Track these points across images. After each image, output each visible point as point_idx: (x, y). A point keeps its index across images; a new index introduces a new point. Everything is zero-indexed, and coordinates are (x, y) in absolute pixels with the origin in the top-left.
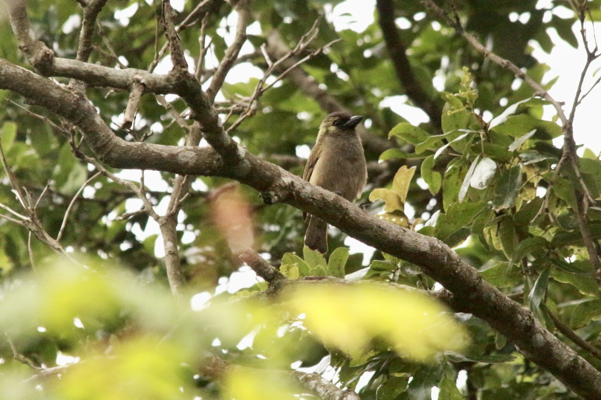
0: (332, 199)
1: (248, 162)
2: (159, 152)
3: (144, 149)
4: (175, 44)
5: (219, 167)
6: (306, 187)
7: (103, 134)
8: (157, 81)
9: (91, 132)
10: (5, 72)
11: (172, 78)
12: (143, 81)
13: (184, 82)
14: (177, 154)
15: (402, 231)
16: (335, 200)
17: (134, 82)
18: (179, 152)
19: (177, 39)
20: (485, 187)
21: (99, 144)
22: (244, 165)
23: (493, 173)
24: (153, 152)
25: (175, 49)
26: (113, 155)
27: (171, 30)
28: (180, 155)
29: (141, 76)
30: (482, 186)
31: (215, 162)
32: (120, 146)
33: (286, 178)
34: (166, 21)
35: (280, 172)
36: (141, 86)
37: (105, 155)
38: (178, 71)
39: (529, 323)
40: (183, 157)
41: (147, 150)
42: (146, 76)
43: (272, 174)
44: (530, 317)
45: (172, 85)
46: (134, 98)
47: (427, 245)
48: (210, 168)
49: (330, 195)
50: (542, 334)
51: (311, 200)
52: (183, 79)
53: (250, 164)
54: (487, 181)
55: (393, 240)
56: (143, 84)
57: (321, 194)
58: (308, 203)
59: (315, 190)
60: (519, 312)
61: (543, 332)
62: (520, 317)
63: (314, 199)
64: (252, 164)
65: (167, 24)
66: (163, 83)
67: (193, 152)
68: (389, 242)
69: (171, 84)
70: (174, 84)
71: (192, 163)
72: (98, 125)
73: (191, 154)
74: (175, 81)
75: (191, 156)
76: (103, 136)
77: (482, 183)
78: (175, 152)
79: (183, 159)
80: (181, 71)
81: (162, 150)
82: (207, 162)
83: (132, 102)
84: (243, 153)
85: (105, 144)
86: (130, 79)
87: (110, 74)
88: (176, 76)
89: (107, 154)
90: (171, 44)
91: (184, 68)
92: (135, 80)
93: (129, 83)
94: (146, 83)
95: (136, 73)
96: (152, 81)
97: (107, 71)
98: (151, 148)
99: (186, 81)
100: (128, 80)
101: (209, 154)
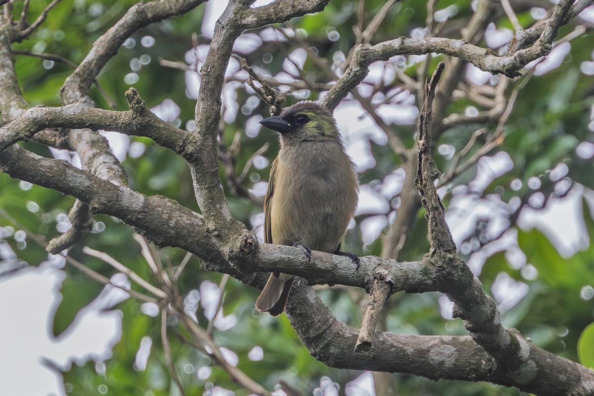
1: (532, 364)
2: (401, 346)
3: (379, 342)
4: (437, 216)
5: (490, 371)
7: (319, 318)
9: (300, 315)
10: (176, 223)
11: (431, 267)
12: (388, 279)
13: (449, 273)
14: (428, 351)
17: (375, 278)
18: (431, 346)
19: (440, 209)
21: (312, 334)
22: (528, 368)
24: (392, 346)
25: (436, 225)
26: (333, 350)
27: (432, 196)
28: (433, 351)
29: (386, 269)
31: (484, 362)
32: (343, 336)
33: (587, 382)
34: (424, 182)
35: (579, 374)
36: (387, 286)
37: (321, 349)
38: (440, 257)
40: (437, 355)
41: (383, 342)
42: (393, 270)
43: (568, 377)
45: (432, 279)
46: (375, 304)
48: (475, 370)
52: (447, 270)
53: (535, 366)
56: (390, 283)
64: (538, 365)
65: (425, 185)
66: (419, 277)
67: (451, 347)
69: (429, 278)
70: (435, 278)
71: (449, 362)
72: (312, 305)
73: (449, 350)
74: (436, 272)
75: (449, 352)
76: (319, 321)
78: (424, 347)
79: (436, 358)
80: (444, 258)
81: (405, 344)
82: (472, 361)
83: (373, 311)
84: (526, 351)
85: (322, 334)
86: (369, 273)
87: (340, 266)
88: (437, 265)
89: (324, 348)
90: (430, 217)
91: (450, 253)
92: (378, 276)
93: (366, 279)
94: (393, 282)
95: (379, 265)
96: (402, 276)
97: (336, 262)
98: (389, 339)
99: (452, 272)
100: (366, 274)
101: (475, 350)
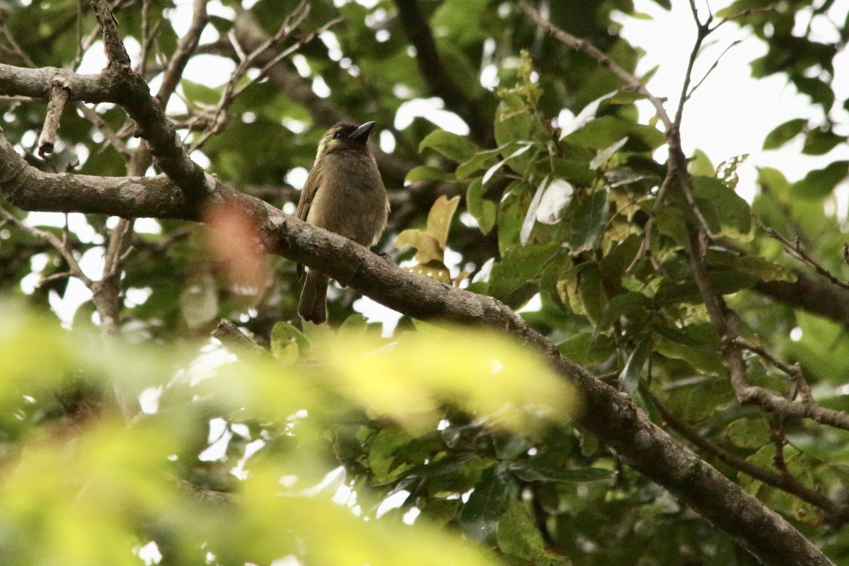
0: (342, 246)
1: (219, 196)
2: (92, 186)
3: (71, 184)
4: (110, 29)
5: (179, 205)
6: (305, 230)
7: (11, 163)
8: (87, 84)
11: (107, 78)
12: (66, 85)
13: (126, 84)
14: (118, 189)
15: (443, 288)
16: (347, 247)
17: (53, 86)
18: (121, 186)
19: (113, 23)
20: (557, 221)
21: (5, 178)
22: (215, 201)
23: (568, 199)
24: (84, 186)
25: (110, 37)
26: (27, 193)
27: (104, 10)
28: (122, 189)
29: (63, 77)
30: (554, 219)
31: (173, 198)
32: (36, 179)
33: (275, 218)
35: (266, 209)
36: (65, 92)
37: (14, 193)
38: (116, 68)
39: (629, 415)
40: (128, 193)
41: (75, 184)
42: (70, 78)
43: (256, 212)
44: (630, 406)
45: (108, 89)
46: (54, 109)
47: (480, 307)
48: (165, 207)
49: (339, 240)
50: (648, 430)
51: (312, 248)
52: (123, 80)
53: (222, 199)
54: (562, 212)
55: (430, 301)
56: (67, 89)
57: (326, 239)
58: (308, 252)
59: (318, 233)
60: (615, 400)
61: (649, 427)
62: (616, 407)
63: (316, 246)
64: (225, 199)
65: (98, 1)
66: (96, 86)
67: (140, 186)
68: (426, 303)
69: (106, 88)
70: (111, 88)
71: (140, 200)
72: (4, 150)
73: (138, 188)
74: (112, 82)
75: (139, 190)
76: (11, 165)
77: (553, 215)
78: (115, 186)
79: (127, 196)
80: (121, 69)
81: (97, 184)
82: (161, 198)
83: (52, 115)
84: (212, 184)
85: (15, 178)
86: (48, 82)
87: (19, 76)
88: (113, 76)
89: (17, 191)
90: (104, 30)
91: (125, 64)
92: (56, 83)
93: (46, 87)
94: (70, 87)
95: (56, 74)
96: (79, 84)
97: (15, 72)
98: (80, 180)
99: (128, 82)
100: (44, 83)
101: (163, 187)
